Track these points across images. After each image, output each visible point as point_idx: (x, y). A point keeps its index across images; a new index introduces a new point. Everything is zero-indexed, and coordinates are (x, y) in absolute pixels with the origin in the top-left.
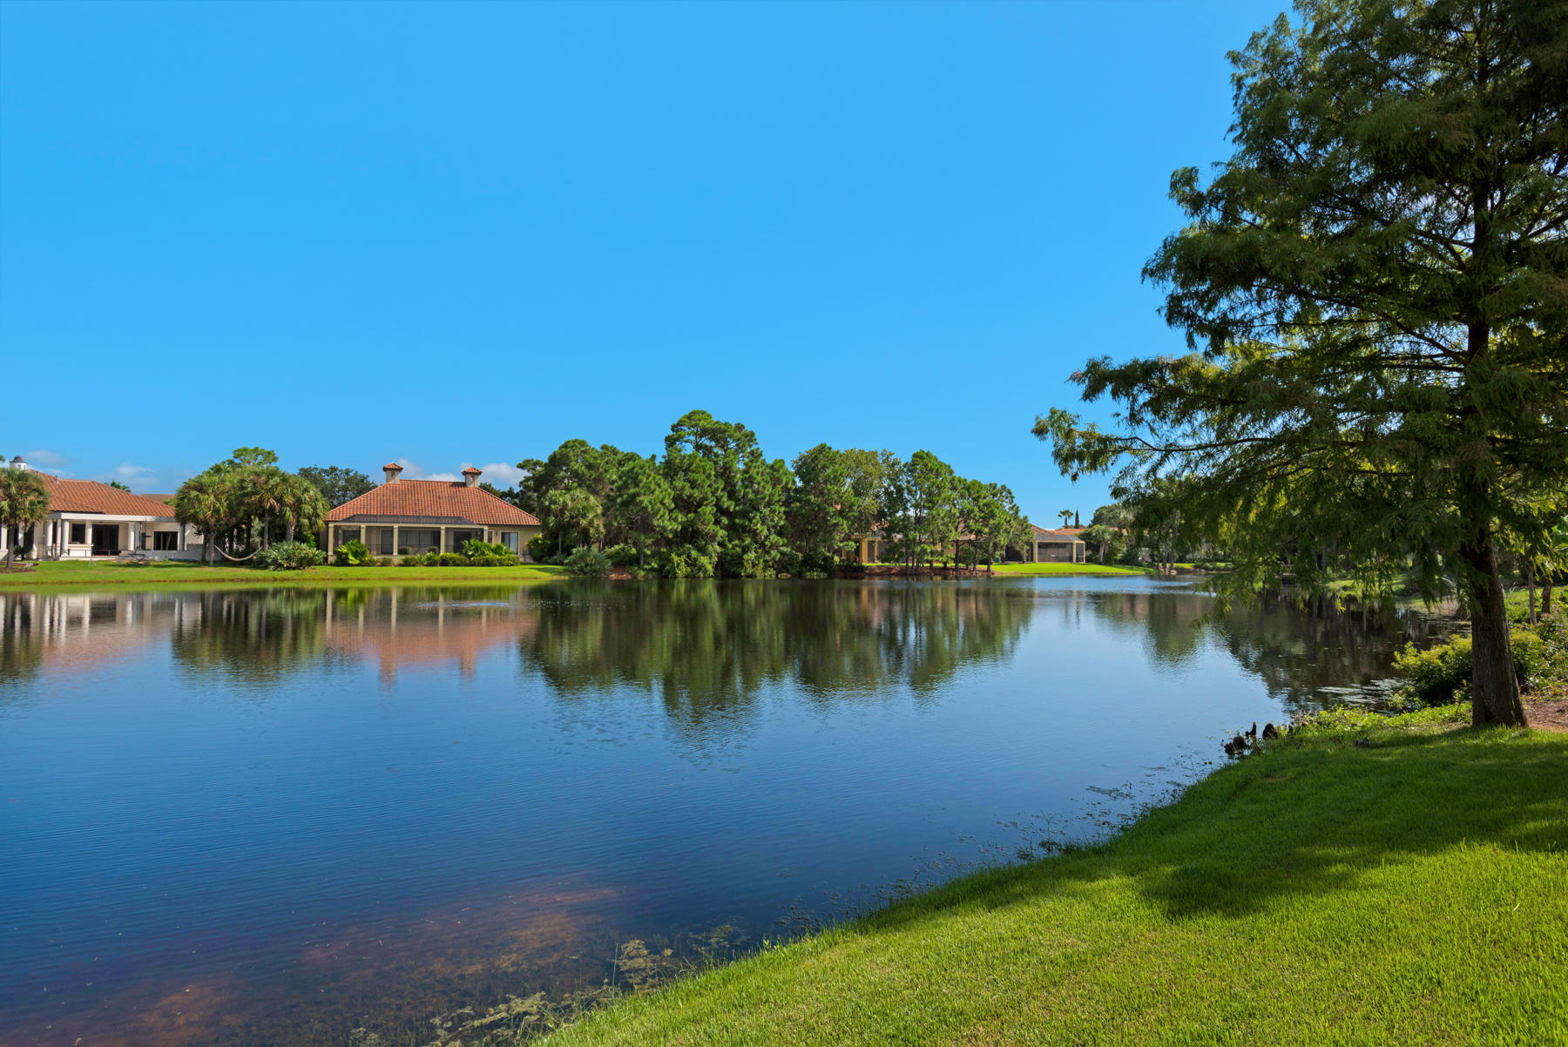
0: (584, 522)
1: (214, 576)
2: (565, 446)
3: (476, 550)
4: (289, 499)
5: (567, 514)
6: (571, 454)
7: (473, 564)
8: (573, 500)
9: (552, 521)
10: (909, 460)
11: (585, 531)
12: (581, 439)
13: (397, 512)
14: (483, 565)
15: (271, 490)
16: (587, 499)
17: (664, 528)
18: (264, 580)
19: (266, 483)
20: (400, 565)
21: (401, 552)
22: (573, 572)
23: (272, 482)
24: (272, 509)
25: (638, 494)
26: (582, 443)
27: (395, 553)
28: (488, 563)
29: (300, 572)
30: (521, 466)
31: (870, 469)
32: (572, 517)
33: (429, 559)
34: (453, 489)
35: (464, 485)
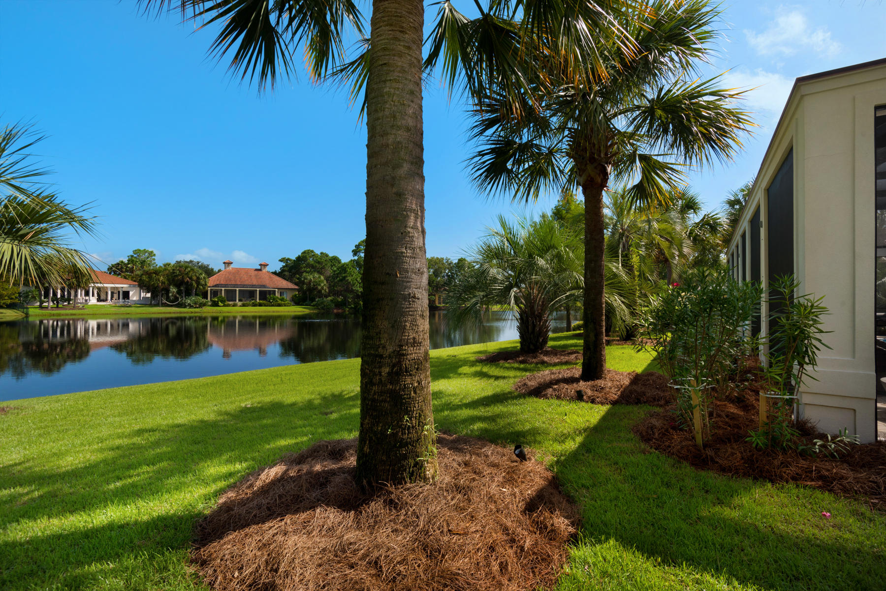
0: (319, 288)
1: (163, 311)
2: (304, 252)
3: (274, 299)
4: (194, 278)
5: (312, 284)
6: (308, 256)
7: (272, 306)
8: (314, 278)
9: (305, 287)
10: (457, 261)
11: (320, 291)
12: (311, 249)
13: (233, 282)
14: (277, 306)
15: (187, 274)
16: (320, 277)
17: (358, 291)
18: (185, 313)
19: (185, 270)
20: (240, 306)
21: (240, 300)
22: (319, 309)
23: (187, 270)
24: (188, 282)
25: (346, 277)
26: (312, 251)
27: (237, 301)
28: (279, 305)
29: (201, 309)
30: (281, 261)
31: (441, 266)
32: (314, 285)
33: (253, 303)
34: (256, 272)
35: (260, 270)
